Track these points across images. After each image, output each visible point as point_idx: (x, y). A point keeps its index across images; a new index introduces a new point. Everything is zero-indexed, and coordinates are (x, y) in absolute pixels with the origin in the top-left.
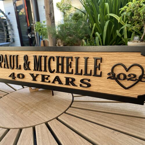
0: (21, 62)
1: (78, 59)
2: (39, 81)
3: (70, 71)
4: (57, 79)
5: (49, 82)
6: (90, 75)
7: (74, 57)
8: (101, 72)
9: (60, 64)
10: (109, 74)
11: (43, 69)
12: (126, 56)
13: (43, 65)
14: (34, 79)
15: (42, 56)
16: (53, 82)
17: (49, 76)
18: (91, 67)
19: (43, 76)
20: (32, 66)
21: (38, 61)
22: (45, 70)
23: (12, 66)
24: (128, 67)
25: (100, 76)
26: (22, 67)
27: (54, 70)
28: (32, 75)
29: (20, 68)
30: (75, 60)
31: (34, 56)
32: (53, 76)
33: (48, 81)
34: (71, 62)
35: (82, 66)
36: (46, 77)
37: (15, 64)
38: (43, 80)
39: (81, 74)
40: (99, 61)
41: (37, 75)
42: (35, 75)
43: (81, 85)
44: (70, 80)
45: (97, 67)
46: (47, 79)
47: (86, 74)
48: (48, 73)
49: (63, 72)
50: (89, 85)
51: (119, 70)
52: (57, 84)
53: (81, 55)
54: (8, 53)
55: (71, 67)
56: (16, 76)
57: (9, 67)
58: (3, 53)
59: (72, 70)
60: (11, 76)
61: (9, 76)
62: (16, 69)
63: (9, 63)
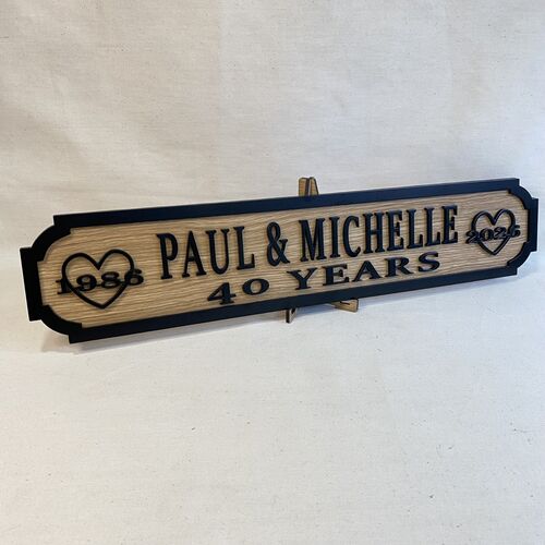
0: (256, 247)
1: (411, 214)
2: (317, 284)
3: (397, 241)
4: (367, 268)
5: (347, 280)
6: (437, 242)
7: (404, 210)
8: (456, 234)
9: (374, 233)
10: (467, 234)
11: (328, 250)
12: (491, 199)
13: (327, 241)
14: (303, 283)
15: (323, 220)
16: (357, 279)
17: (345, 267)
18: (437, 226)
19: (329, 271)
20: (293, 250)
21: (312, 233)
22: (335, 254)
23: (220, 265)
24: (493, 215)
25: (455, 240)
26: (261, 260)
27: (359, 249)
28: (295, 274)
29: (252, 265)
30: (405, 217)
31: (300, 221)
32: (354, 265)
33: (341, 279)
34: (398, 224)
35: (420, 228)
36: (336, 270)
37: (233, 256)
38: (329, 281)
39: (420, 245)
40: (451, 212)
41: (311, 271)
42: (303, 274)
43: (420, 269)
44: (397, 263)
45: (448, 224)
46: (341, 274)
47: (429, 243)
48: (343, 259)
49: (379, 249)
50: (435, 265)
51: (482, 224)
52: (366, 281)
53: (418, 205)
54: (200, 226)
55: (398, 235)
56: (236, 290)
57: (206, 270)
58: (179, 229)
59: (402, 239)
60: (217, 295)
61: (211, 298)
62: (238, 269)
63: (205, 258)
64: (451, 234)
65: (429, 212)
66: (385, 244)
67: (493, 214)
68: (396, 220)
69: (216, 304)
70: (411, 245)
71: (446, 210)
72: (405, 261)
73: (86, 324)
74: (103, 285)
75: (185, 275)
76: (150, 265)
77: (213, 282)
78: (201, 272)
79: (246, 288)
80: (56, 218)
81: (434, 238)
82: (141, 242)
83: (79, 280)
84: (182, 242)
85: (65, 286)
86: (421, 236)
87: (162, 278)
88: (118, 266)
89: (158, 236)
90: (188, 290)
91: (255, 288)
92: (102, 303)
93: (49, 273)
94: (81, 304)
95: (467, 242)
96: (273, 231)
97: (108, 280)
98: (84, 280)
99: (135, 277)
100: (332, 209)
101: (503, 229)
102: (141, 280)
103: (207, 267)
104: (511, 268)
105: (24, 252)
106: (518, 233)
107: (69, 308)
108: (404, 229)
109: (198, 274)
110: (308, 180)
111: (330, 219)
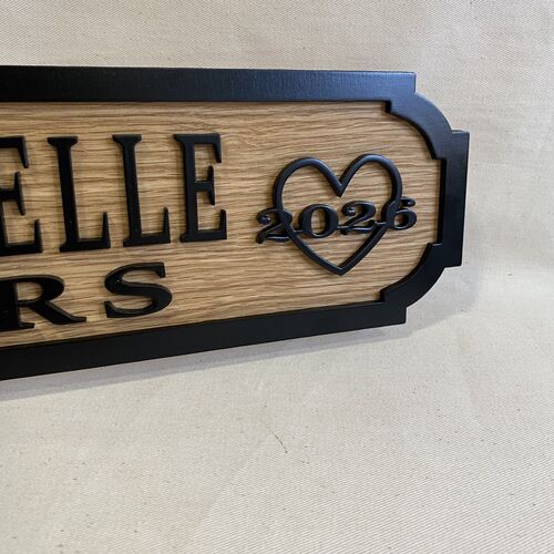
6: (162, 237)
7: (34, 136)
12: (331, 124)
18: (160, 189)
35: (98, 193)
43: (110, 311)
45: (196, 188)
47: (135, 238)
53: (93, 127)
55: (20, 210)
59: (36, 225)
64: (206, 218)
65: (126, 145)
67: (335, 166)
70: (75, 243)
72: (52, 286)
95: (260, 239)
101: (365, 209)
104: (389, 307)
106: (408, 221)
108: (41, 193)
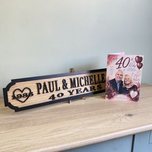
0: (60, 85)
1: (95, 76)
2: (75, 94)
3: (92, 83)
4: (86, 89)
5: (81, 92)
6: (101, 82)
7: (93, 75)
9: (87, 81)
11: (77, 85)
13: (76, 83)
14: (71, 93)
15: (75, 78)
16: (84, 92)
17: (81, 89)
18: (101, 78)
19: (77, 90)
20: (69, 86)
21: (73, 81)
23: (52, 90)
25: (105, 82)
26: (61, 88)
27: (84, 84)
28: (69, 91)
29: (59, 90)
30: (93, 77)
31: (70, 79)
32: (83, 88)
33: (80, 92)
34: (92, 78)
35: (97, 79)
36: (79, 90)
37: (55, 88)
38: (77, 93)
39: (97, 83)
41: (73, 90)
42: (71, 91)
44: (93, 88)
45: (103, 78)
46: (80, 91)
47: (99, 83)
48: (80, 87)
49: (88, 84)
50: (101, 88)
52: (86, 92)
53: (96, 74)
54: (47, 81)
55: (92, 81)
56: (56, 96)
57: (48, 91)
58: (42, 82)
60: (52, 97)
61: (50, 98)
62: (56, 91)
63: (48, 88)
64: (104, 80)
65: (98, 75)
66: (89, 83)
68: (91, 78)
69: (51, 100)
70: (95, 83)
71: (102, 75)
73: (19, 107)
74: (23, 97)
75: (43, 93)
76: (35, 91)
77: (50, 94)
78: (47, 92)
79: (58, 96)
80: (12, 80)
81: (100, 81)
82: (32, 85)
83: (18, 96)
84: (42, 85)
85: (14, 97)
86: (97, 81)
87: (38, 94)
88: (27, 91)
89: (37, 84)
90: (44, 97)
91: (60, 95)
92: (23, 101)
93: (10, 94)
94: (18, 102)
96: (64, 81)
97: (25, 95)
98: (19, 96)
99: (31, 94)
100: (77, 75)
102: (33, 95)
103: (49, 91)
105: (4, 89)
107: (15, 103)
109: (46, 93)
110: (72, 69)
111: (77, 78)
